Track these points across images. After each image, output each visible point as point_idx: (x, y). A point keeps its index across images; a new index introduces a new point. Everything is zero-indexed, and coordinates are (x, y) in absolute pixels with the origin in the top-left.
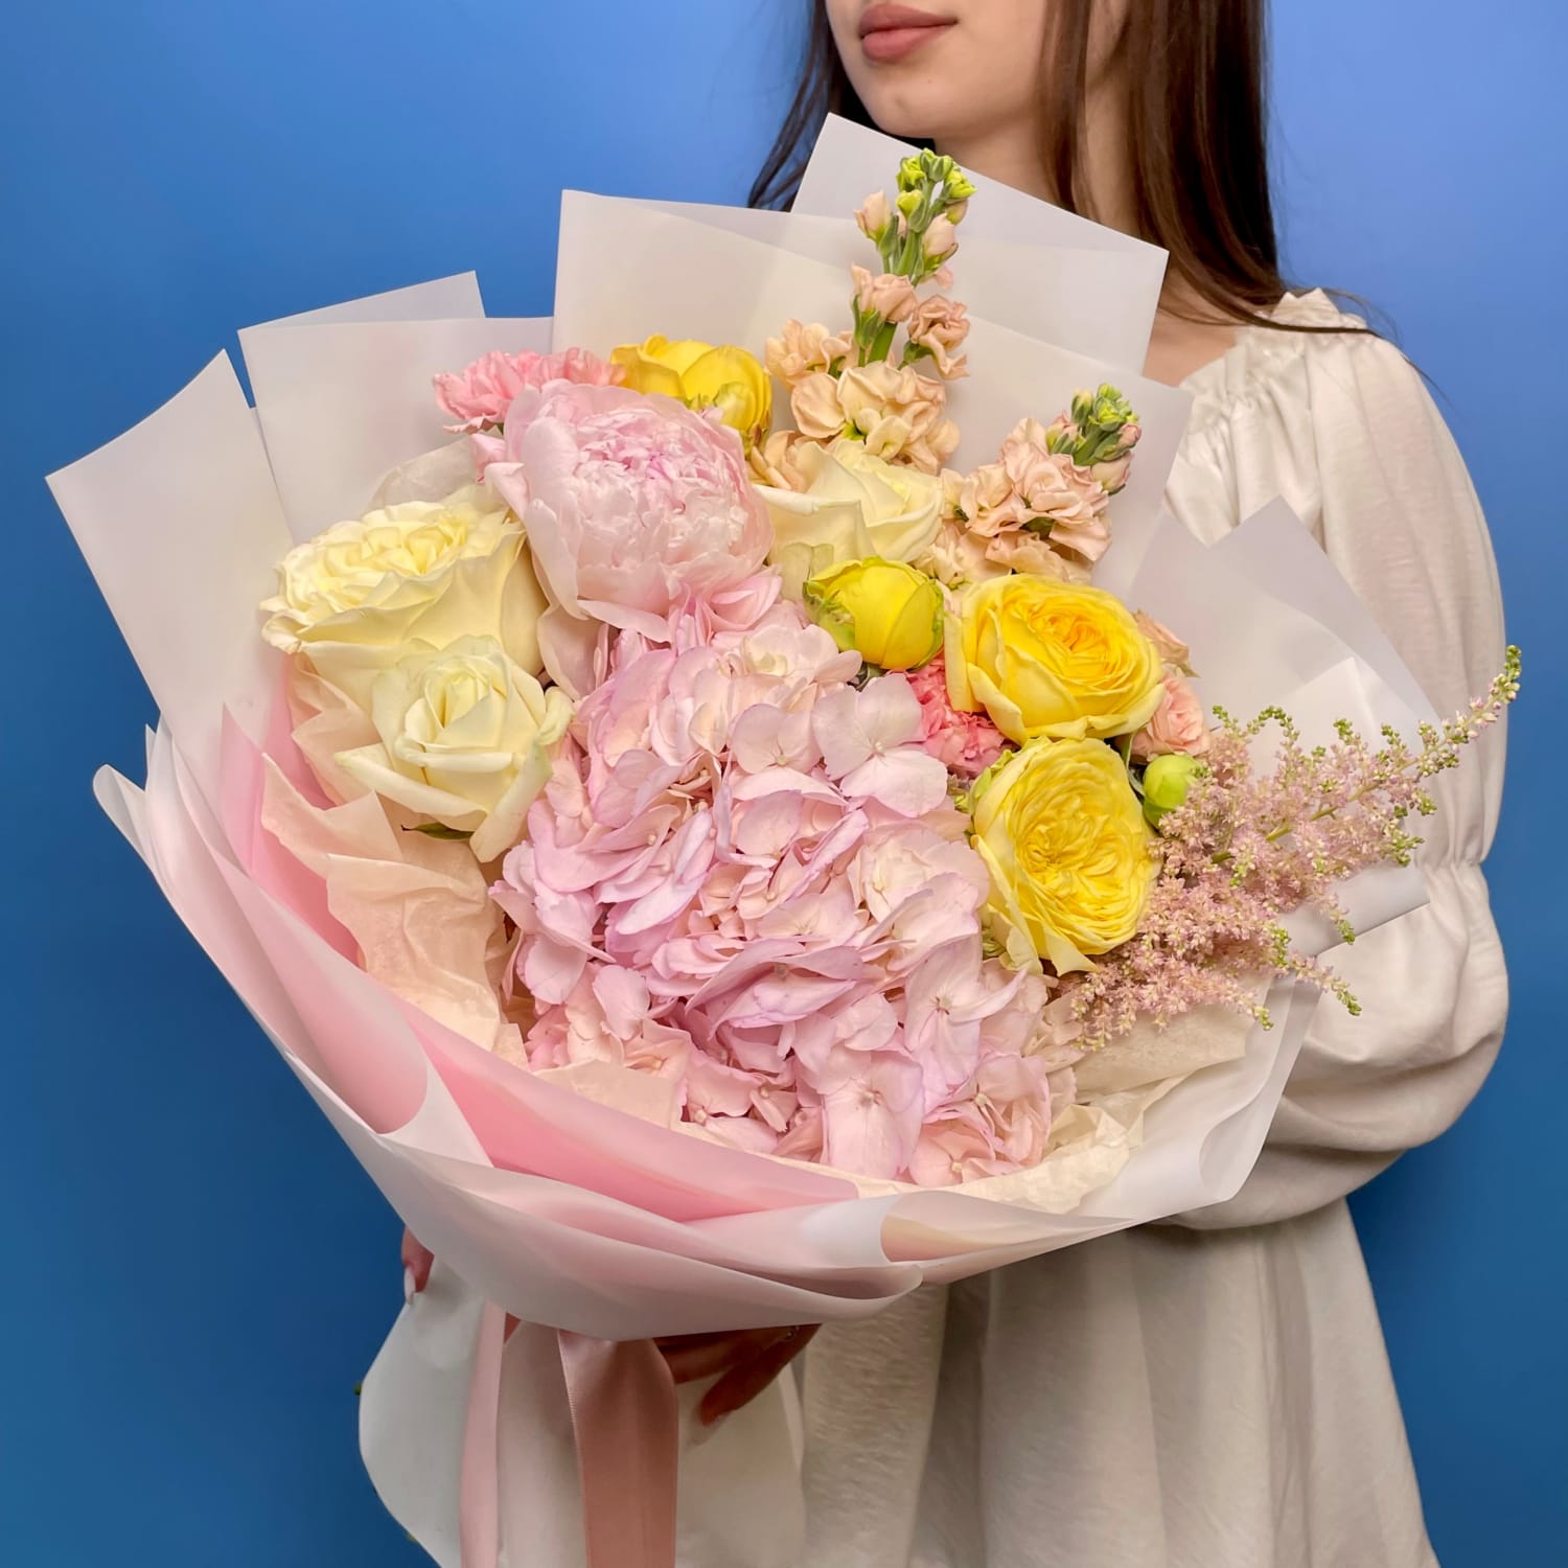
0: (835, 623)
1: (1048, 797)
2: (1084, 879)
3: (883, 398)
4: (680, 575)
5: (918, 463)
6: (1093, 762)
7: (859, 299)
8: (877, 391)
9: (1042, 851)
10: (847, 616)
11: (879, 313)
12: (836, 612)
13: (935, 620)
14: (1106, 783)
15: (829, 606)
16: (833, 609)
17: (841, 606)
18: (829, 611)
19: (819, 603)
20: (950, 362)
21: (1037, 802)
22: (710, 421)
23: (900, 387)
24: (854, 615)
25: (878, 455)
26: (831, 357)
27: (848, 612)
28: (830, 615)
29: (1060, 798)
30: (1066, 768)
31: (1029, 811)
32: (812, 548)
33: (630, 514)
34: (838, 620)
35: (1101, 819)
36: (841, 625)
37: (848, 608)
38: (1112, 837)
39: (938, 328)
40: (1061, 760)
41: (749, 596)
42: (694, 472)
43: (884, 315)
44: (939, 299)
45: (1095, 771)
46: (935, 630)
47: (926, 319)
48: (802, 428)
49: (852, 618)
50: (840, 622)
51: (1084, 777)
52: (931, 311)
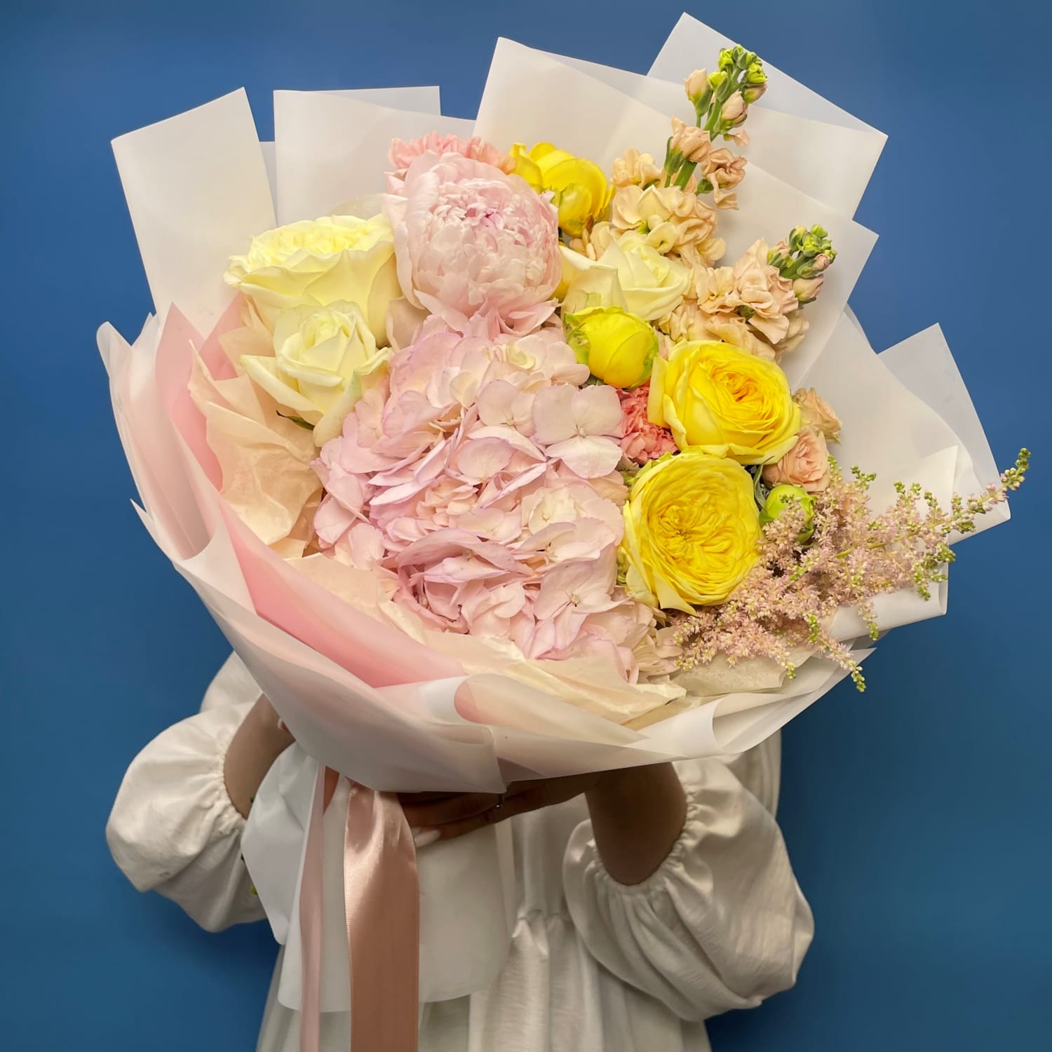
0: (577, 344)
1: (685, 488)
2: (702, 552)
3: (670, 210)
4: (484, 292)
6: (728, 475)
7: (672, 140)
8: (667, 204)
9: (671, 524)
10: (585, 342)
11: (682, 152)
12: (580, 337)
13: (647, 357)
14: (734, 490)
15: (576, 332)
16: (579, 335)
17: (583, 334)
18: (576, 336)
19: (571, 328)
21: (676, 489)
23: (682, 205)
24: (591, 341)
25: (656, 248)
26: (645, 178)
27: (588, 339)
28: (576, 339)
29: (695, 492)
30: (706, 471)
31: (665, 494)
32: (588, 294)
34: (579, 343)
36: (581, 346)
37: (588, 335)
38: (730, 529)
39: (721, 171)
41: (531, 316)
42: (516, 228)
43: (685, 154)
44: (726, 151)
45: (727, 480)
46: (645, 364)
47: (715, 163)
48: (615, 222)
49: (589, 343)
50: (581, 344)
51: (718, 482)
52: (718, 159)
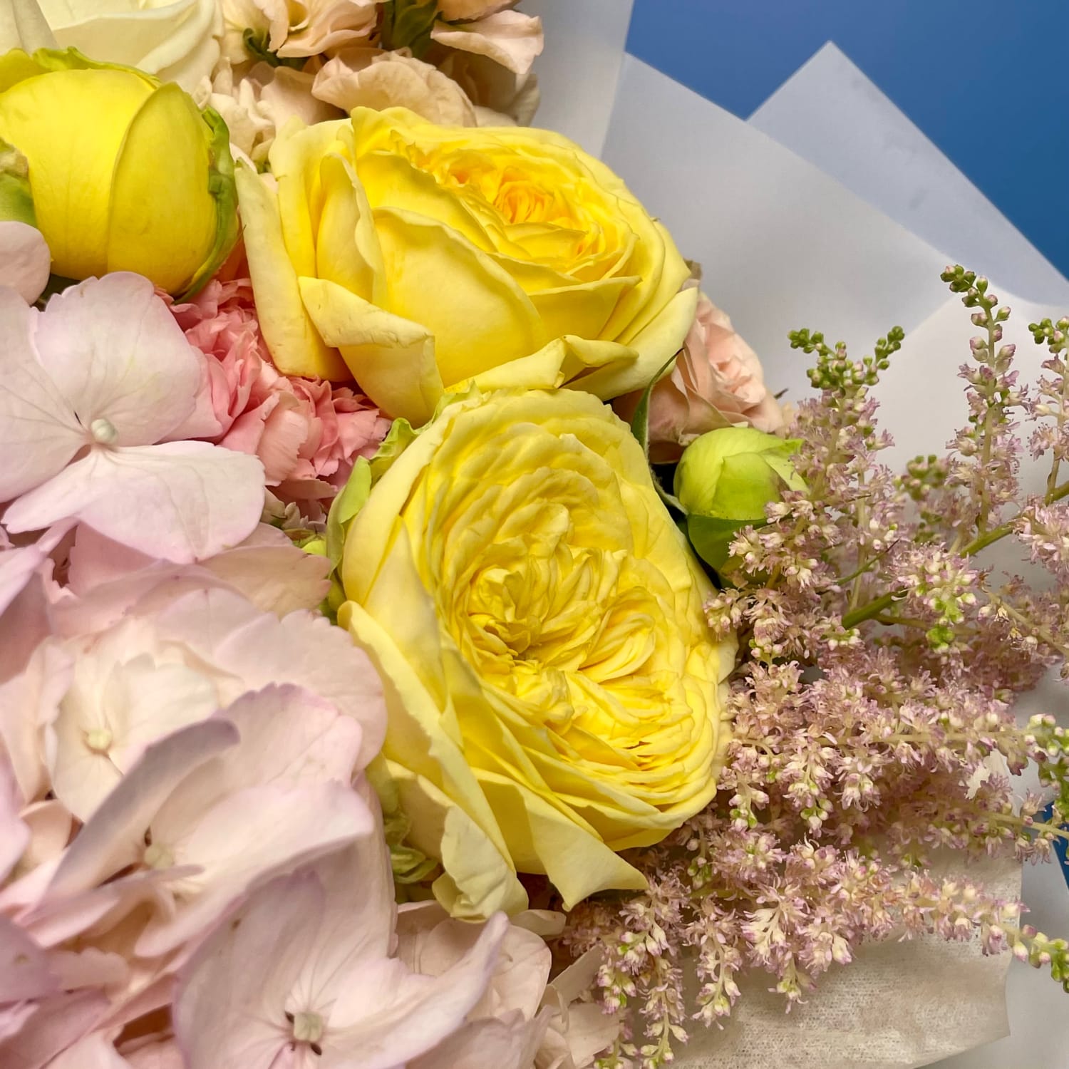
1: (499, 506)
2: (594, 689)
6: (588, 439)
9: (499, 628)
10: (9, 160)
14: (610, 482)
21: (477, 516)
27: (10, 149)
29: (526, 510)
30: (529, 443)
31: (460, 537)
35: (611, 558)
37: (8, 141)
38: (636, 596)
40: (518, 425)
45: (589, 454)
46: (217, 199)
49: (23, 161)
51: (569, 465)
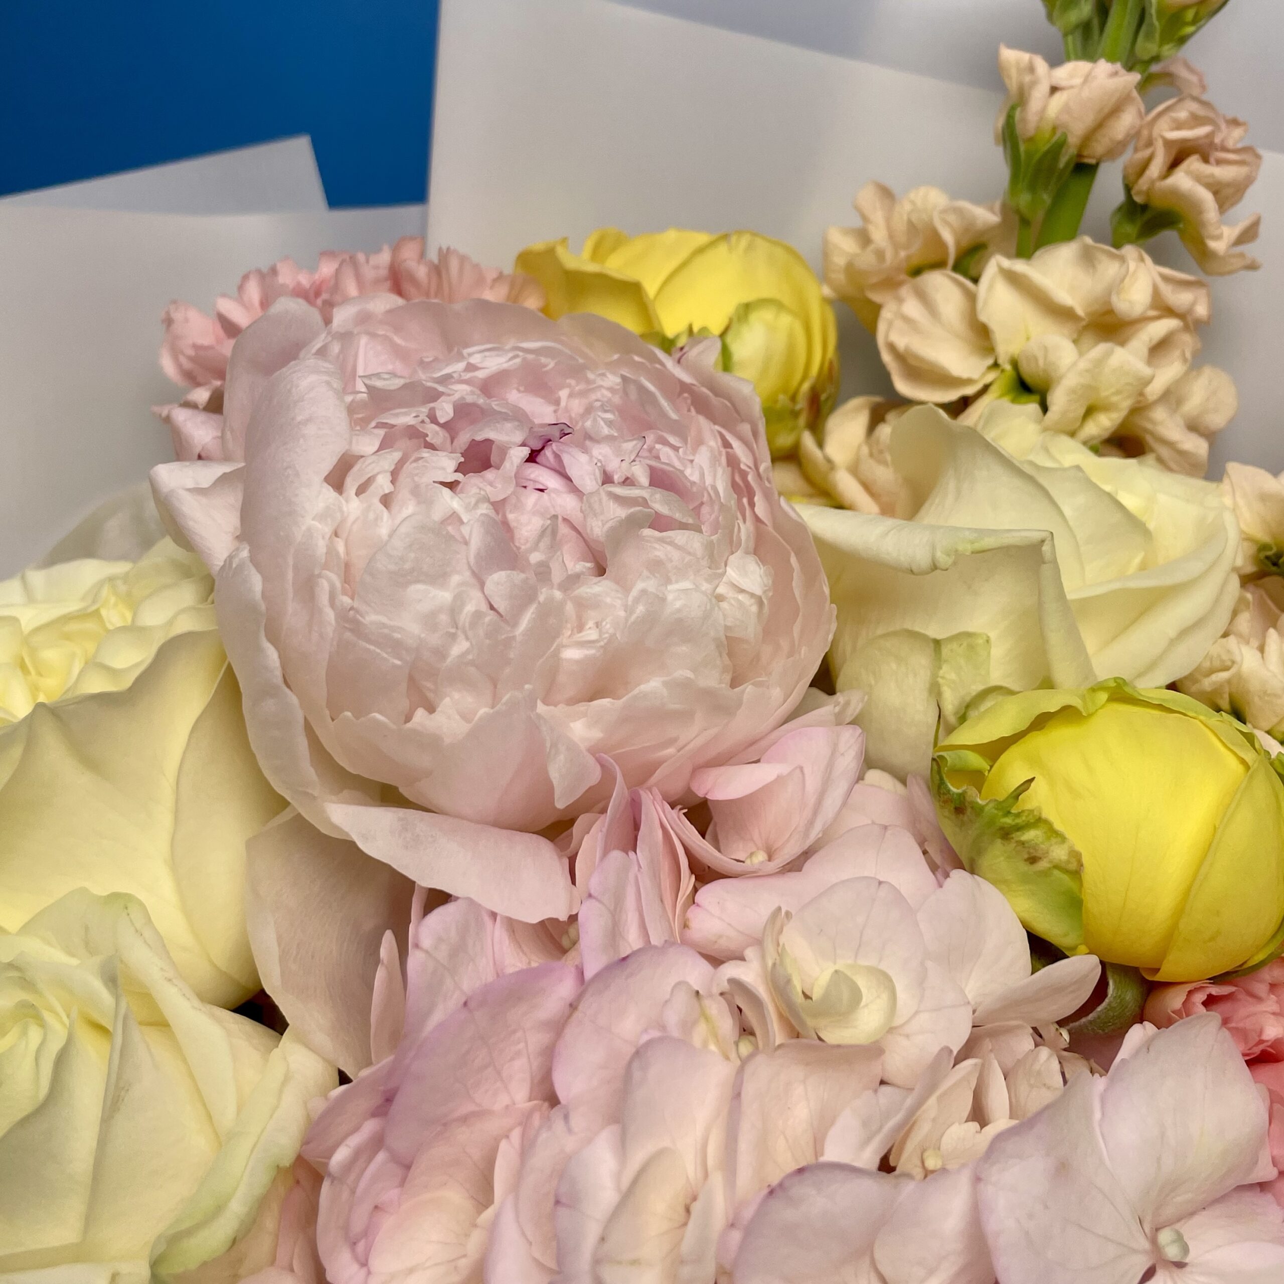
0: (1024, 867)
3: (1080, 312)
4: (596, 734)
5: (1164, 452)
7: (1018, 114)
8: (1064, 297)
10: (1059, 853)
11: (1065, 137)
12: (1026, 837)
15: (1008, 821)
16: (1019, 828)
17: (1039, 821)
18: (1006, 834)
19: (979, 811)
20: (1229, 233)
22: (693, 369)
23: (1117, 285)
24: (1079, 847)
25: (1072, 434)
26: (958, 243)
27: (1061, 838)
28: (1011, 847)
32: (937, 643)
33: (455, 579)
34: (1033, 860)
36: (1045, 873)
37: (1058, 826)
39: (1193, 163)
41: (780, 780)
42: (641, 475)
43: (1073, 140)
47: (1168, 143)
48: (903, 387)
49: (1076, 856)
50: (1043, 865)
52: (1179, 126)
